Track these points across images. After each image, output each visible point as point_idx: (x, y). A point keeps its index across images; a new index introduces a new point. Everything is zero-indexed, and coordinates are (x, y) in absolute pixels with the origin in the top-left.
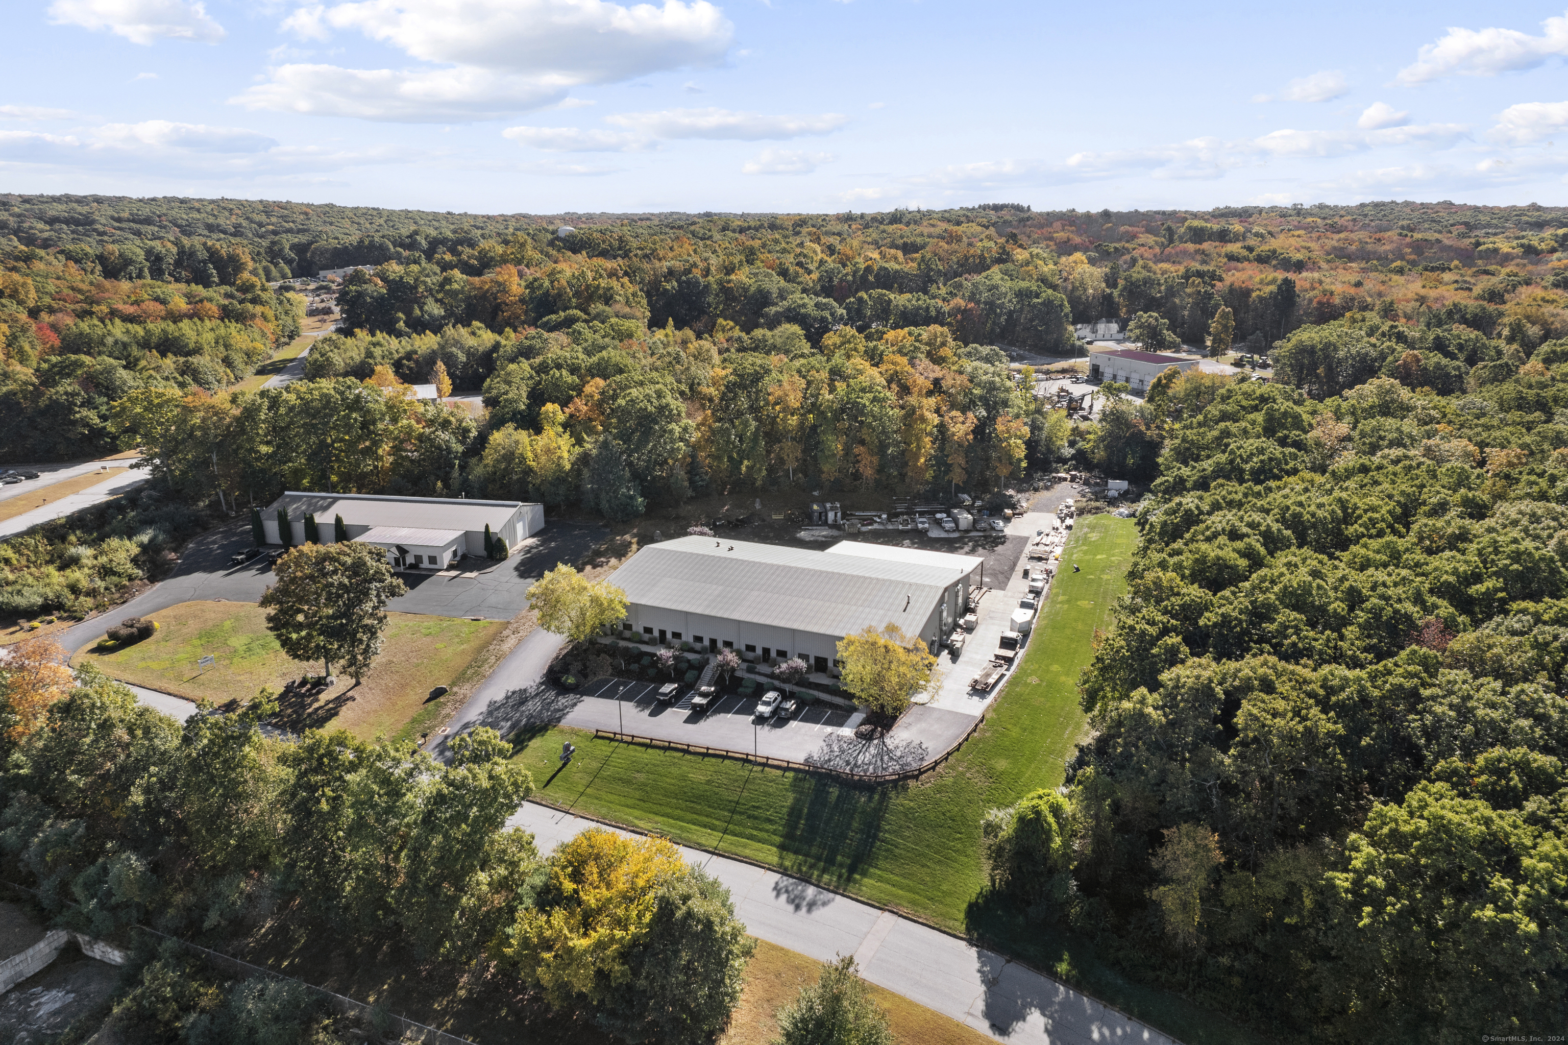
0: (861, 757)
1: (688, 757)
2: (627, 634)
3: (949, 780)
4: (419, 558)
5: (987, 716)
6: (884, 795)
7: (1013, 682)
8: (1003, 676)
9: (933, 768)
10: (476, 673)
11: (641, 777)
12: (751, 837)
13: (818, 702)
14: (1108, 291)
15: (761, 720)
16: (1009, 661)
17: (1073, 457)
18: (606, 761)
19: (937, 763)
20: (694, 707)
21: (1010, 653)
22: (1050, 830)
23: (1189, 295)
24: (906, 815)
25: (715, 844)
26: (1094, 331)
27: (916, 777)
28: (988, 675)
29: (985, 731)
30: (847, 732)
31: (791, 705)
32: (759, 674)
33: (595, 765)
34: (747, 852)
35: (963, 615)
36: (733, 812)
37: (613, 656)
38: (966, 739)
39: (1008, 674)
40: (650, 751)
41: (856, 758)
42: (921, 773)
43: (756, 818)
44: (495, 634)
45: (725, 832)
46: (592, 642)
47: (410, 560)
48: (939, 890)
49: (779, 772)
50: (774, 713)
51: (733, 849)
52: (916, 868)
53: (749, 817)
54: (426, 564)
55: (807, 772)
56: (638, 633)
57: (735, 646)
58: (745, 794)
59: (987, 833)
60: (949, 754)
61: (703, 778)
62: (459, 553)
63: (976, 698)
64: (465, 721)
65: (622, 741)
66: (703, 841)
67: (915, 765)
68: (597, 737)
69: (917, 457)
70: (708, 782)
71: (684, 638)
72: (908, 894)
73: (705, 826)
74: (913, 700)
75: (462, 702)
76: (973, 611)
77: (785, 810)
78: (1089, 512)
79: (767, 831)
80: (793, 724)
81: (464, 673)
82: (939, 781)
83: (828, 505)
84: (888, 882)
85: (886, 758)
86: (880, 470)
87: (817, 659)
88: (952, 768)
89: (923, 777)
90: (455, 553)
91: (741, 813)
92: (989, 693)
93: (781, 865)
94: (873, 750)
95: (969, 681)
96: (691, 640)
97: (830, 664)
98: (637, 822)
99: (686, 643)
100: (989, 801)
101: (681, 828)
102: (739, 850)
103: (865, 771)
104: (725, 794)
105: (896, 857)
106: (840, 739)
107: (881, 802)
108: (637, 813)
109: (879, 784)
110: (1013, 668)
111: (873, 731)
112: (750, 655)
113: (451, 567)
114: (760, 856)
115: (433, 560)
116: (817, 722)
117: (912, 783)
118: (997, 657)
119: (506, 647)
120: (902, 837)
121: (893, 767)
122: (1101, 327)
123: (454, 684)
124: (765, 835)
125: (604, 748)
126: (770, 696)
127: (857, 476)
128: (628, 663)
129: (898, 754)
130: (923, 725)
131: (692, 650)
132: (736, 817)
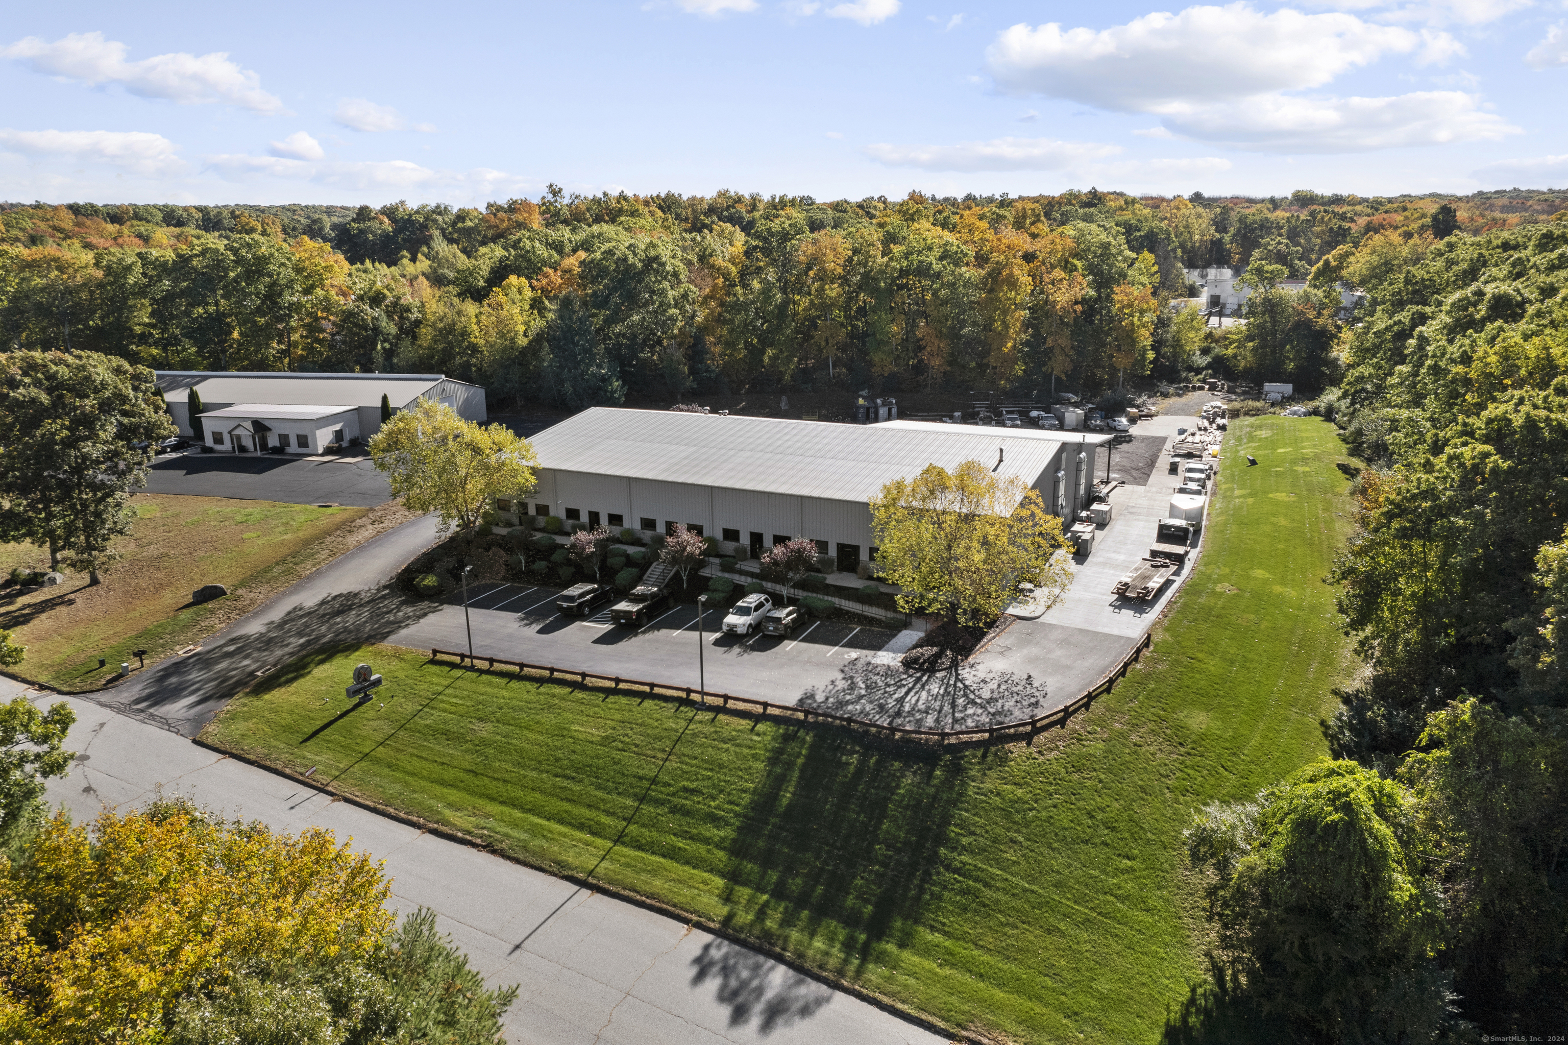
0: (911, 699)
1: (579, 695)
2: (542, 521)
3: (1097, 748)
4: (284, 439)
5: (1157, 637)
6: (957, 770)
7: (1190, 590)
8: (1168, 583)
9: (1062, 722)
10: (289, 572)
11: (485, 730)
12: (672, 854)
13: (839, 613)
14: (1218, 235)
15: (731, 639)
16: (1180, 560)
17: (1208, 366)
18: (430, 702)
19: (1067, 713)
20: (617, 617)
21: (1179, 550)
22: (1384, 854)
23: (1318, 236)
24: (1008, 815)
25: (592, 863)
26: (1203, 276)
27: (1028, 738)
28: (1146, 578)
29: (1156, 661)
30: (888, 658)
31: (785, 614)
32: (742, 573)
33: (410, 707)
34: (658, 884)
35: (1086, 506)
36: (642, 800)
37: (509, 550)
38: (1122, 673)
39: (1179, 581)
40: (514, 684)
41: (901, 701)
42: (1037, 731)
43: (687, 813)
44: (344, 523)
45: (619, 839)
46: (484, 531)
47: (273, 441)
48: (1089, 991)
49: (745, 724)
50: (755, 628)
51: (629, 876)
52: (1032, 936)
53: (674, 810)
54: (293, 448)
55: (801, 724)
56: (557, 520)
57: (706, 533)
58: (673, 764)
59: (1197, 858)
60: (1091, 697)
61: (597, 733)
62: (347, 436)
63: (1127, 613)
64: (234, 635)
65: (472, 668)
66: (569, 857)
67: (1019, 714)
68: (433, 662)
69: (1003, 337)
70: (605, 741)
71: (626, 524)
72: (1014, 999)
73: (581, 827)
74: (1011, 611)
75: (243, 610)
76: (1101, 500)
77: (747, 798)
78: (1247, 414)
79: (707, 841)
80: (789, 646)
81: (268, 569)
82: (1076, 748)
83: (879, 401)
84: (967, 966)
85: (961, 701)
86: (952, 361)
87: (841, 547)
88: (1102, 722)
89: (1041, 738)
90: (339, 435)
91: (658, 802)
92: (1152, 603)
93: (727, 920)
94: (935, 688)
95: (1113, 585)
96: (637, 526)
97: (864, 556)
98: (448, 813)
99: (630, 532)
100: (1185, 792)
101: (534, 831)
102: (646, 882)
103: (919, 722)
104: (632, 763)
105: (986, 909)
106: (870, 669)
107: (948, 784)
108: (454, 795)
109: (950, 748)
110: (1186, 572)
111: (938, 656)
112: (729, 547)
113: (328, 451)
114: (684, 895)
115: (303, 441)
116: (834, 643)
117: (1017, 749)
118: (1154, 554)
119: (352, 540)
120: (999, 863)
121: (974, 716)
122: (1212, 272)
123: (243, 584)
124: (700, 849)
125: (437, 678)
126: (752, 599)
127: (920, 368)
128: (531, 560)
129: (986, 694)
130: (1034, 651)
131: (638, 542)
132: (647, 809)
